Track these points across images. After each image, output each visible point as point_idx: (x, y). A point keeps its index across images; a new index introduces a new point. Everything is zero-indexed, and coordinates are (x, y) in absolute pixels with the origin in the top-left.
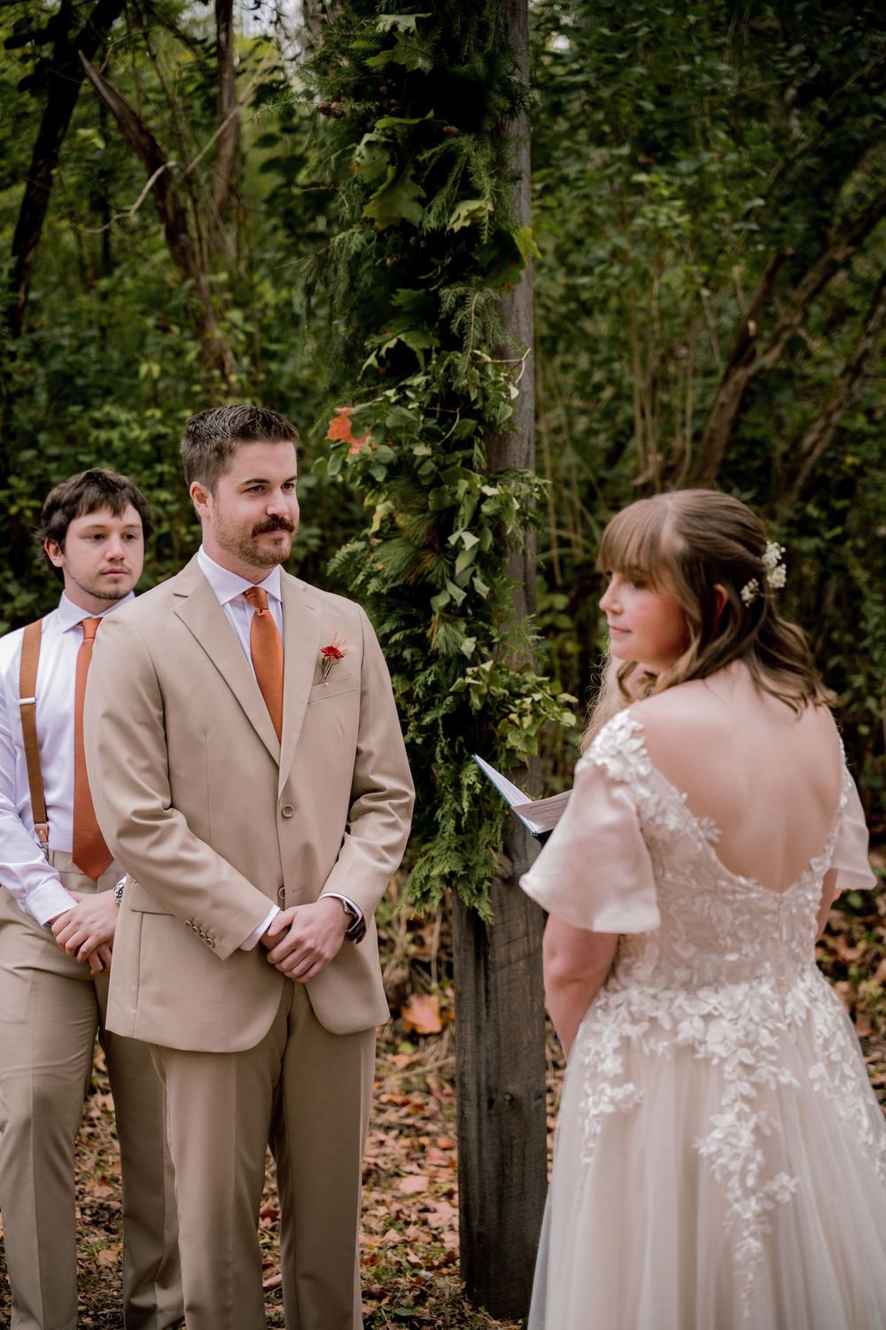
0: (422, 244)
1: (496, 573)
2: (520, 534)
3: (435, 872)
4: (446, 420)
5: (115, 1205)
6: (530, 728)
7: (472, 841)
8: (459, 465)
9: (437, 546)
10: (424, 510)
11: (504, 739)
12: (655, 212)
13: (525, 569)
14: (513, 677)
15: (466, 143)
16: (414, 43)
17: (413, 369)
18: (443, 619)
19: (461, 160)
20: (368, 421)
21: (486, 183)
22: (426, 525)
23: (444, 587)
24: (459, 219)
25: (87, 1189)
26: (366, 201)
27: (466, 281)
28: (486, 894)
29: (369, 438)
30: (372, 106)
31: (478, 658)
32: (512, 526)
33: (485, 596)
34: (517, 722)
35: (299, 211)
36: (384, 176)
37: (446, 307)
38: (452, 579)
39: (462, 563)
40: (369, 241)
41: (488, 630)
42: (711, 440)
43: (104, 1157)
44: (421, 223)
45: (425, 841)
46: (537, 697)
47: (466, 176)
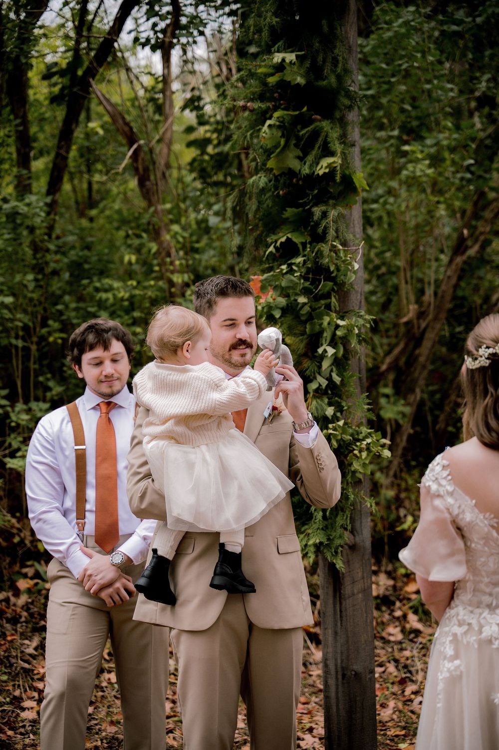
0: (301, 183)
1: (345, 370)
2: (358, 347)
3: (311, 542)
4: (315, 282)
5: (121, 737)
6: (366, 458)
7: (332, 524)
8: (323, 308)
9: (310, 354)
10: (303, 333)
11: (351, 464)
12: (415, 168)
13: (359, 368)
14: (355, 430)
15: (326, 125)
16: (295, 68)
17: (296, 254)
18: (314, 397)
19: (323, 134)
20: (271, 283)
21: (338, 147)
22: (305, 342)
23: (315, 378)
24: (323, 167)
25: (103, 728)
26: (268, 158)
27: (326, 203)
28: (340, 555)
29: (270, 293)
30: (270, 105)
31: (335, 419)
32: (354, 343)
33: (338, 383)
34: (358, 455)
35: (209, 169)
36: (279, 143)
37: (315, 218)
38: (319, 374)
39: (326, 364)
40: (270, 181)
41: (341, 403)
42: (443, 297)
43: (111, 710)
44: (300, 171)
45: (304, 524)
46: (369, 440)
47: (326, 144)
